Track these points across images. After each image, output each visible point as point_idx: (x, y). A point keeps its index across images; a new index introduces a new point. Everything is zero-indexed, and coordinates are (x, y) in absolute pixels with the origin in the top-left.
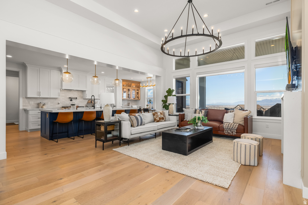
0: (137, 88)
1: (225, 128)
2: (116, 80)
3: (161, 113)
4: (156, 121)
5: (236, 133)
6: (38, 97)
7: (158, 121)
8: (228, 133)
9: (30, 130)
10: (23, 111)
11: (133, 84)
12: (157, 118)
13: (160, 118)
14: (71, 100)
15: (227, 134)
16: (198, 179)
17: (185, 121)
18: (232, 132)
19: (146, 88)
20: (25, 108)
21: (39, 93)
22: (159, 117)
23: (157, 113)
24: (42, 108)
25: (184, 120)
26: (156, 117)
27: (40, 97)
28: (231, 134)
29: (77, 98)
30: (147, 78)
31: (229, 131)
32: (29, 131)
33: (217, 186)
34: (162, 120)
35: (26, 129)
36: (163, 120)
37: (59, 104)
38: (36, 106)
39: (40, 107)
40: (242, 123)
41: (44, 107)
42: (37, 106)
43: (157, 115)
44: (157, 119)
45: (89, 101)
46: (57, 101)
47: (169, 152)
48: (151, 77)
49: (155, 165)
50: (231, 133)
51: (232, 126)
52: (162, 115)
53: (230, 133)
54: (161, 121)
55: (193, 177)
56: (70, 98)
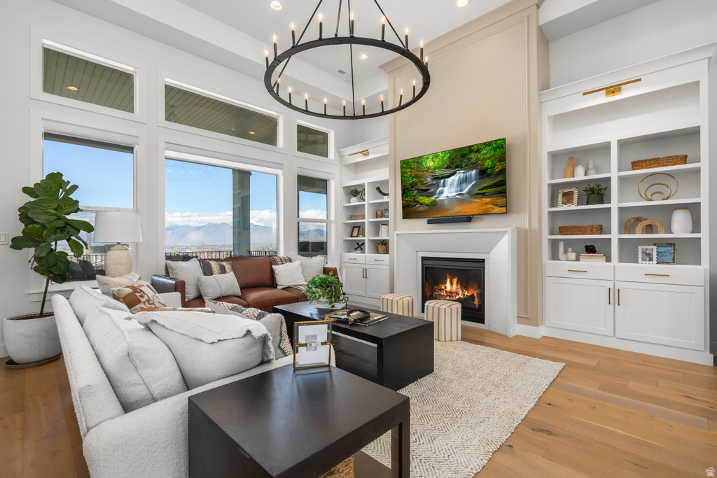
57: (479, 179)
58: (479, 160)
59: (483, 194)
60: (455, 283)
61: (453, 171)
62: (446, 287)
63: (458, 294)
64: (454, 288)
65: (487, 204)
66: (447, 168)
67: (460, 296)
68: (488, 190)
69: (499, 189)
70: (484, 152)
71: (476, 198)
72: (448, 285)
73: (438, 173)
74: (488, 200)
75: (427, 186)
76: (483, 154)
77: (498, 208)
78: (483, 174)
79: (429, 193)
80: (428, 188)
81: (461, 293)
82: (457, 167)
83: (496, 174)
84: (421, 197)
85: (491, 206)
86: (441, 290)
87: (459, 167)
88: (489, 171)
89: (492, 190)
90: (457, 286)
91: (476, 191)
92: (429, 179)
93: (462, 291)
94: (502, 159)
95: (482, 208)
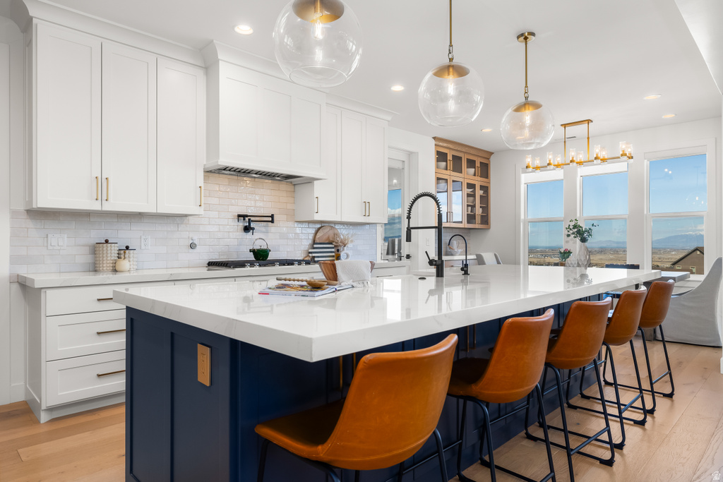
0: (479, 179)
2: (519, 109)
6: (96, 206)
9: (51, 409)
10: (15, 287)
14: (247, 229)
20: (23, 271)
21: (101, 185)
24: (115, 271)
27: (108, 207)
29: (272, 216)
30: (565, 126)
32: (44, 417)
35: (27, 391)
37: (192, 246)
38: (84, 258)
39: (106, 264)
41: (124, 264)
42: (88, 259)
45: (319, 235)
46: (184, 234)
48: (588, 121)
56: (244, 216)
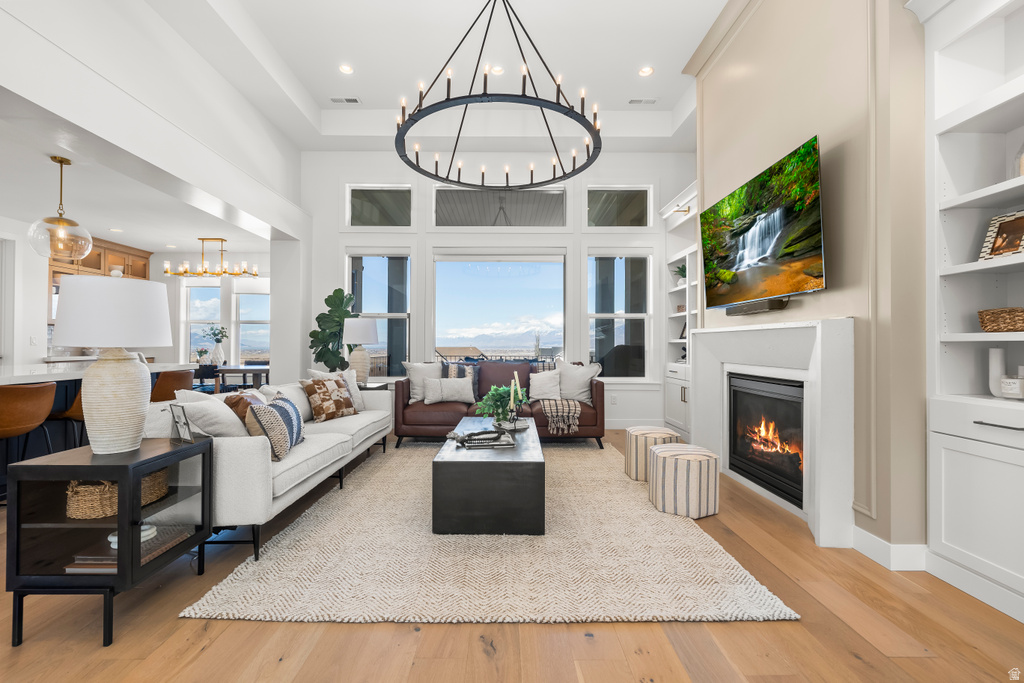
1: (549, 415)
2: (50, 221)
3: (337, 382)
4: (324, 416)
5: (578, 426)
7: (331, 417)
8: (558, 429)
11: (111, 257)
12: (326, 404)
13: (338, 404)
15: (555, 432)
16: (704, 619)
17: (414, 404)
18: (569, 426)
19: (185, 281)
22: (334, 397)
23: (324, 385)
25: (411, 401)
26: (323, 400)
28: (566, 432)
30: (203, 239)
31: (561, 425)
33: (769, 620)
34: (345, 410)
36: (351, 410)
40: (585, 397)
43: (324, 389)
44: (328, 408)
47: (470, 537)
48: (222, 240)
49: (508, 620)
50: (566, 428)
51: (566, 409)
52: (342, 390)
53: (563, 430)
54: (342, 416)
55: (686, 618)
57: (785, 225)
58: (782, 189)
59: (792, 253)
60: (771, 429)
61: (752, 217)
62: (759, 431)
63: (775, 445)
64: (771, 436)
65: (798, 273)
66: (745, 213)
67: (778, 448)
68: (798, 247)
69: (811, 241)
70: (789, 169)
71: (783, 264)
72: (763, 428)
73: (737, 224)
74: (797, 265)
75: (727, 250)
76: (787, 175)
77: (813, 280)
78: (790, 214)
79: (729, 262)
80: (727, 253)
81: (779, 445)
82: (757, 209)
83: (808, 210)
84: (722, 271)
85: (803, 276)
86: (754, 433)
87: (758, 208)
88: (797, 208)
89: (803, 244)
90: (774, 434)
91: (783, 251)
92: (727, 238)
93: (781, 443)
94: (814, 178)
95: (792, 282)
